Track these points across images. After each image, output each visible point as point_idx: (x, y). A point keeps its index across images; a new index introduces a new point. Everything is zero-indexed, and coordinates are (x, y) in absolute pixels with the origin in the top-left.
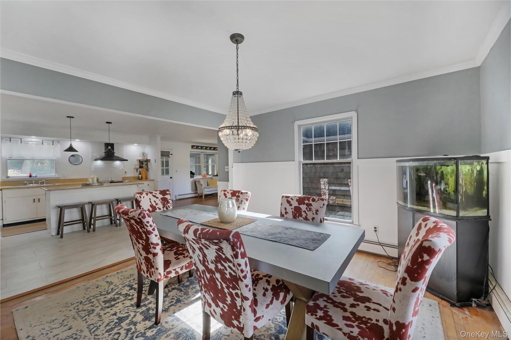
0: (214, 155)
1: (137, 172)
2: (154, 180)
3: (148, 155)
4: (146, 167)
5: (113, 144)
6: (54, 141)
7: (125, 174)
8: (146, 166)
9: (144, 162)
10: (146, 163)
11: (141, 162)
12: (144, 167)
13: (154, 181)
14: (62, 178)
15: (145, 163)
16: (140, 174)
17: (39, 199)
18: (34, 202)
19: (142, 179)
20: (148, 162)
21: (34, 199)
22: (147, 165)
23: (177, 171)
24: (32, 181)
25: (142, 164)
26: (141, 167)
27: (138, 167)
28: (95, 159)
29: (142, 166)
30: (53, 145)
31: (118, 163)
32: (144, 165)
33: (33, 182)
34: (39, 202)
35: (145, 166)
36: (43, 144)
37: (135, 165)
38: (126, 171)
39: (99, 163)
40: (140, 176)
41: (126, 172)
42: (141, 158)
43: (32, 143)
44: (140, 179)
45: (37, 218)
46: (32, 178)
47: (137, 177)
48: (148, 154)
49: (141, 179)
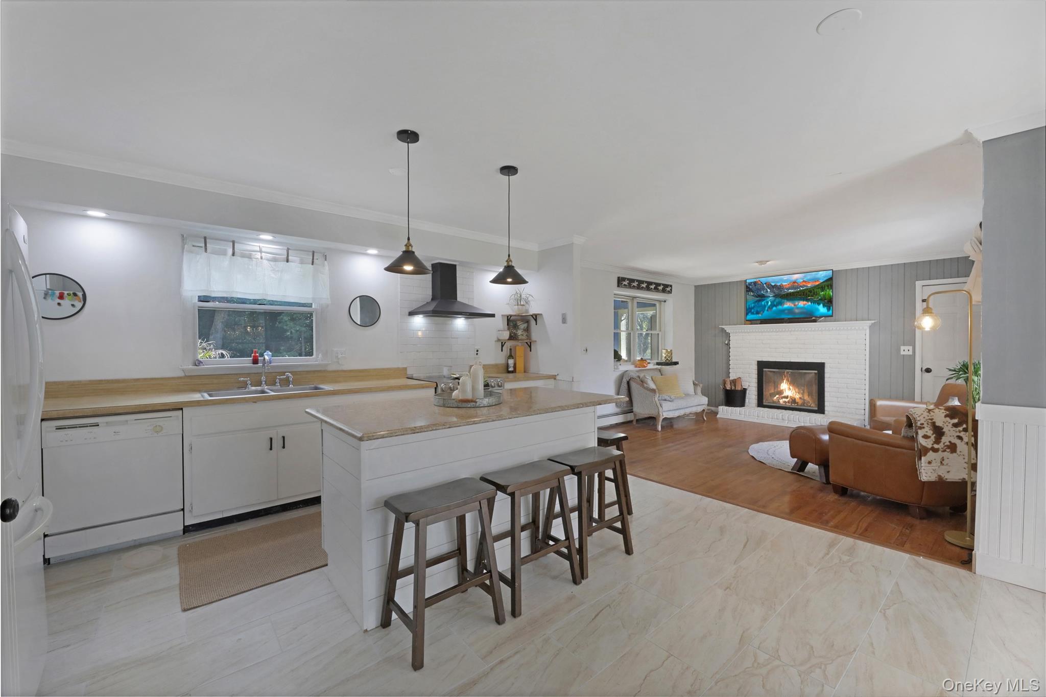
0: (654, 305)
1: (502, 351)
2: (558, 378)
3: (532, 303)
4: (524, 337)
5: (455, 266)
6: (317, 252)
7: (477, 356)
8: (525, 334)
9: (519, 323)
10: (526, 325)
11: (511, 322)
12: (520, 337)
13: (555, 379)
14: (330, 368)
15: (523, 326)
16: (511, 356)
17: (284, 438)
18: (271, 449)
19: (515, 372)
20: (533, 322)
21: (271, 439)
22: (527, 330)
23: (586, 350)
24: (260, 374)
25: (516, 327)
26: (512, 337)
27: (506, 335)
28: (410, 310)
29: (515, 334)
30: (313, 264)
31: (460, 323)
32: (520, 332)
33: (263, 378)
34: (284, 447)
35: (522, 335)
36: (287, 261)
37: (499, 331)
38: (477, 347)
39: (419, 321)
40: (511, 362)
41: (477, 351)
42: (509, 312)
43: (262, 258)
44: (509, 372)
45: (278, 499)
46: (259, 367)
47: (503, 364)
48: (530, 298)
49: (512, 372)
